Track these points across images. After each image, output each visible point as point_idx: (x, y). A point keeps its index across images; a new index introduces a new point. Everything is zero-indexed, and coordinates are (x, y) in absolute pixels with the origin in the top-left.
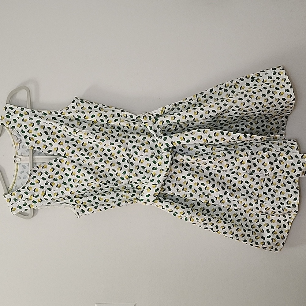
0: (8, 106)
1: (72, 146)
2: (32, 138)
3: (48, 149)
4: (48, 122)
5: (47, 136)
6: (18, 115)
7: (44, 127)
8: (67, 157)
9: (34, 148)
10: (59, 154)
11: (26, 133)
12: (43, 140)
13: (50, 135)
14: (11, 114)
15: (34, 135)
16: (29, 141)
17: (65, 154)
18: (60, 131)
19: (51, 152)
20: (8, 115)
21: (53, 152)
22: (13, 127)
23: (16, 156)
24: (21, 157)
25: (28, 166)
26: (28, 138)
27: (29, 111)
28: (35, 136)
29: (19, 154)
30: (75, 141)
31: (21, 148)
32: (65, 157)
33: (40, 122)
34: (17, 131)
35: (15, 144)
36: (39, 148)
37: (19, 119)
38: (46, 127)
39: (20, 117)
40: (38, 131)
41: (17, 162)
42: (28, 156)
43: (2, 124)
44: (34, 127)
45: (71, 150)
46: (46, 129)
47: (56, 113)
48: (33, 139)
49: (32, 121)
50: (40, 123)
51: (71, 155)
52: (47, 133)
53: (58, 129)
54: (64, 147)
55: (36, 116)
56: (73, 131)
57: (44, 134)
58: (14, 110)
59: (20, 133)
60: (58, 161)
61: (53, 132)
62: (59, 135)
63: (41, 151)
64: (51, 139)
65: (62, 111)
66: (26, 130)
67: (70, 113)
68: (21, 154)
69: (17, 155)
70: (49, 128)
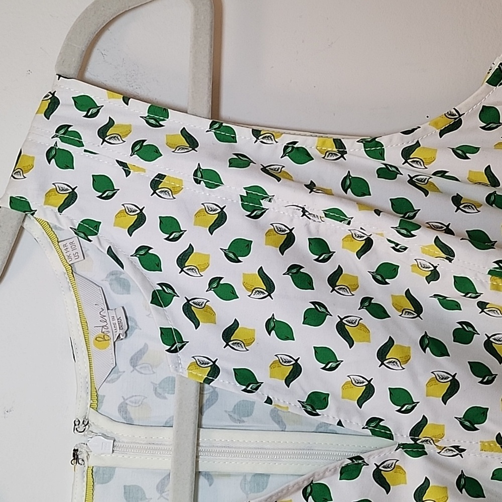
0: (68, 90)
1: (467, 380)
2: (202, 306)
3: (303, 386)
4: (319, 204)
5: (304, 299)
6: (122, 150)
7: (290, 240)
8: (428, 448)
9: (215, 371)
10: (376, 427)
11: (170, 272)
12: (272, 325)
13: (321, 292)
14: (80, 144)
15: (215, 284)
16: (184, 326)
17: (416, 431)
18: (385, 273)
19: (324, 405)
20: (62, 145)
21: (338, 410)
22: (88, 229)
23: (86, 423)
24: (122, 431)
25: (161, 488)
26: (177, 304)
27: (200, 127)
28: (226, 292)
29: (110, 406)
30: (479, 340)
31: (124, 364)
32: (416, 450)
33: (265, 203)
34: (110, 251)
35: (92, 339)
36: (246, 379)
37: (128, 173)
38: (302, 241)
39: (135, 161)
40: (249, 264)
41: (92, 462)
42: (168, 425)
43: (20, 205)
44: (226, 236)
45: (460, 404)
46: (301, 251)
47: (373, 147)
48: (211, 316)
49: (215, 196)
50: (264, 211)
51: (456, 435)
52: (302, 280)
53: (382, 253)
54: (414, 377)
55: (240, 161)
56: (490, 272)
57: (284, 284)
58: (101, 120)
59: (132, 269)
60: (367, 472)
61: (339, 271)
62: (381, 295)
63: (257, 398)
64: (330, 323)
65: (409, 141)
66: (168, 252)
67: (463, 152)
68: (123, 409)
69: (93, 417)
70: (320, 248)
